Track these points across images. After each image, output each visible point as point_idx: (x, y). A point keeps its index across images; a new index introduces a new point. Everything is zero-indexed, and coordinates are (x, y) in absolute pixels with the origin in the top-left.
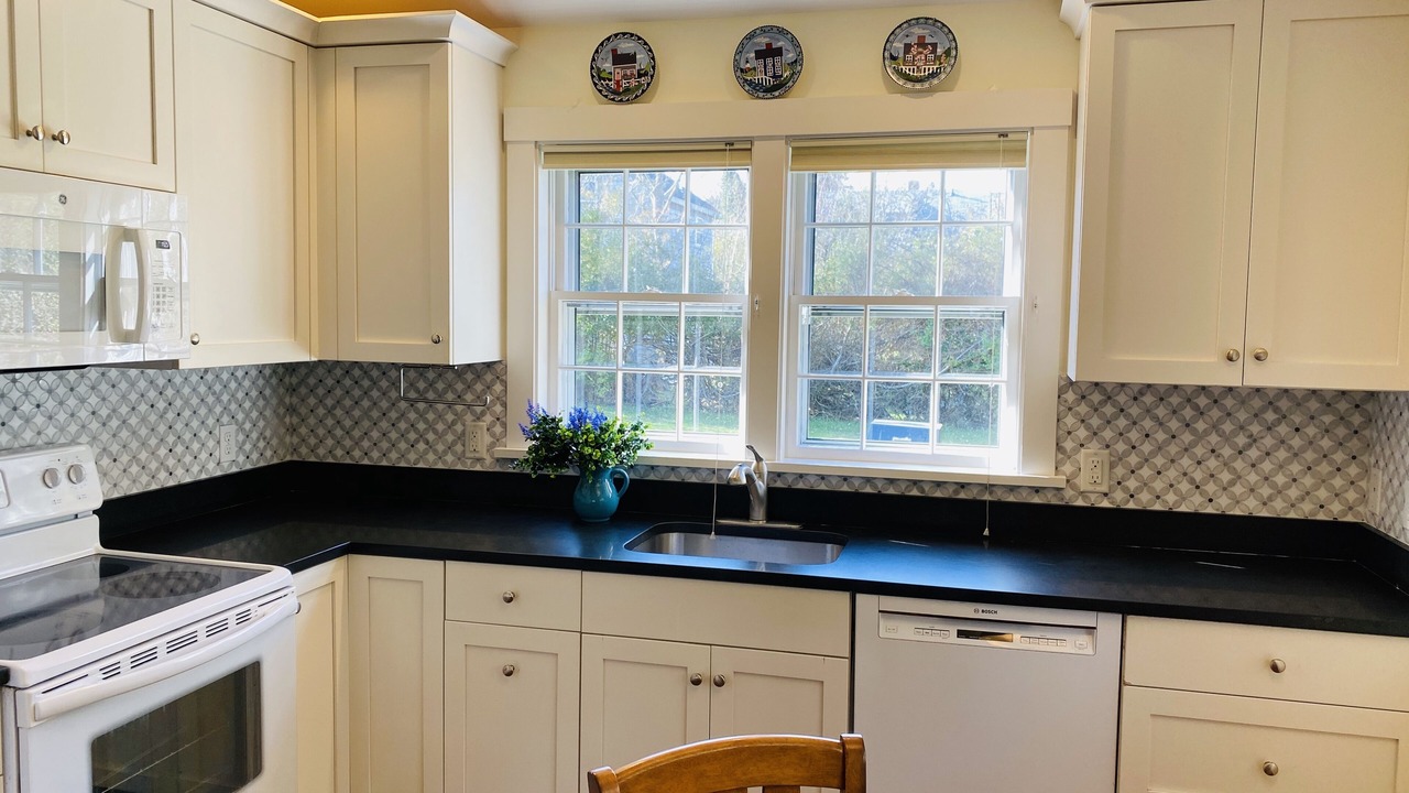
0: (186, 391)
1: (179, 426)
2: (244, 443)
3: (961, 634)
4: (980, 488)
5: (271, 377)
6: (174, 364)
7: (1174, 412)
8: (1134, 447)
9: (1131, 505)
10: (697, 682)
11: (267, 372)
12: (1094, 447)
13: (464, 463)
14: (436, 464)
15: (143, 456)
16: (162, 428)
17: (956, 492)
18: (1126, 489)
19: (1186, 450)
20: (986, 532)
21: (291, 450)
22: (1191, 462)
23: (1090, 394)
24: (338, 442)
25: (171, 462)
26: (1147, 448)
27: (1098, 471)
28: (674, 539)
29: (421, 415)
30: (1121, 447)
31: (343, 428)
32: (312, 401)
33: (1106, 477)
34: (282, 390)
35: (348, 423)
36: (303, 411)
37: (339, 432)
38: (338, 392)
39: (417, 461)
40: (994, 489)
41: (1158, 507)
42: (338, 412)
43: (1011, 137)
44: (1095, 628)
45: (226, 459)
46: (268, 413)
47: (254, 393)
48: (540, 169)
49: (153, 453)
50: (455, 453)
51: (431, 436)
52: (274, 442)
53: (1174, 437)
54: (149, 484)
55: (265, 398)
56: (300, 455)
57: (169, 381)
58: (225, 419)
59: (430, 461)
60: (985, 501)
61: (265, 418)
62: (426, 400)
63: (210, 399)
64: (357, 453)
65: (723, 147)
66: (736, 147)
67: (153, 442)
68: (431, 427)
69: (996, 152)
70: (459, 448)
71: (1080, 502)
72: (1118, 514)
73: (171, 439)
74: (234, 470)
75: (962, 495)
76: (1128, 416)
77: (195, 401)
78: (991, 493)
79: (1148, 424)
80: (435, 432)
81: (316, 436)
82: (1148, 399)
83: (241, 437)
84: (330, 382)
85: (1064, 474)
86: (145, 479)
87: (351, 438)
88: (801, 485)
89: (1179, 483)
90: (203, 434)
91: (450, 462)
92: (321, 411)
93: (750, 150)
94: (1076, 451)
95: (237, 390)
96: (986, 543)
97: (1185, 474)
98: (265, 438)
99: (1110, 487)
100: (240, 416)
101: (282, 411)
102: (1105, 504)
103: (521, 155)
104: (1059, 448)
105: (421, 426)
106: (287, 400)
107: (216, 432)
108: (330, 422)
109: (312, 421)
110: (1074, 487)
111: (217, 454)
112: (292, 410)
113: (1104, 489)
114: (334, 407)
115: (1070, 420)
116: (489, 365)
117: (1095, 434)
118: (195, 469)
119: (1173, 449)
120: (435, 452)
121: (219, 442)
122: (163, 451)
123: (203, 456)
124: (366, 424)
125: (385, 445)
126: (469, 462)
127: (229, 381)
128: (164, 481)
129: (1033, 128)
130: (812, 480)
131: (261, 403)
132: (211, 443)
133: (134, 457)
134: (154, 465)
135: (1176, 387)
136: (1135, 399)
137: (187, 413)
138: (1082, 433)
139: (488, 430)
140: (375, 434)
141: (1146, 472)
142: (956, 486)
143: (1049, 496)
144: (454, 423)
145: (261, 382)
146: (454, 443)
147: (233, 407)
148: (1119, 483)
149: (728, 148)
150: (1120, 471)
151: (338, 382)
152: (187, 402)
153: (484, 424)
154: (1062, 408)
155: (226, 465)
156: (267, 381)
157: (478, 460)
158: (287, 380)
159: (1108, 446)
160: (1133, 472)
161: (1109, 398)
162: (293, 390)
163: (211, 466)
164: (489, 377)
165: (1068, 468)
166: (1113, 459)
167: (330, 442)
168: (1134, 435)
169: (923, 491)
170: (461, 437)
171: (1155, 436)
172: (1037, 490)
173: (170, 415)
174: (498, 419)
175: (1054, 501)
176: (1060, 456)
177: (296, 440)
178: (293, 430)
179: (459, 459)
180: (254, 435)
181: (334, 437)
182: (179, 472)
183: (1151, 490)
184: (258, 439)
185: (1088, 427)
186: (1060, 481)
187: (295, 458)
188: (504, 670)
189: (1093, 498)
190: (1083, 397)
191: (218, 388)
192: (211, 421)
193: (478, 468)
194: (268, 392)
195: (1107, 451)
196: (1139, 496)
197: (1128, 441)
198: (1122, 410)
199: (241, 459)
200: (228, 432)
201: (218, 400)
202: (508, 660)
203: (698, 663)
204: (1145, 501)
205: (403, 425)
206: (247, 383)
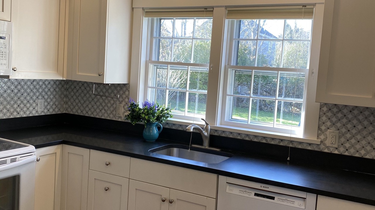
0: (25, 87)
1: (22, 98)
2: (47, 105)
3: (256, 195)
4: (288, 142)
5: (59, 85)
6: (8, 77)
7: (366, 118)
8: (349, 131)
9: (346, 154)
10: (164, 201)
11: (57, 83)
12: (333, 129)
13: (116, 118)
14: (107, 117)
15: (8, 107)
16: (16, 98)
17: (279, 142)
18: (345, 147)
19: (370, 133)
20: (288, 159)
21: (66, 109)
22: (372, 138)
23: (333, 109)
24: (79, 108)
25: (18, 110)
26: (354, 131)
27: (334, 139)
28: (175, 150)
29: (104, 101)
30: (344, 130)
31: (81, 103)
32: (72, 94)
33: (337, 141)
34: (63, 89)
35: (82, 102)
36: (70, 97)
37: (79, 105)
38: (80, 91)
39: (102, 116)
40: (293, 142)
41: (357, 155)
42: (80, 98)
43: (307, 7)
44: (305, 198)
45: (40, 110)
46: (57, 96)
47: (52, 90)
48: (144, 18)
49: (12, 106)
50: (113, 114)
51: (106, 108)
52: (59, 106)
53: (365, 128)
54: (10, 116)
55: (56, 91)
56: (68, 111)
57: (19, 83)
58: (40, 97)
59: (105, 116)
60: (289, 147)
61: (56, 98)
62: (105, 96)
63: (35, 90)
64: (84, 112)
65: (203, 10)
66: (208, 10)
67: (12, 102)
68: (106, 105)
69: (301, 12)
70: (114, 113)
71: (326, 151)
72: (341, 157)
73: (19, 102)
74: (43, 114)
75: (281, 144)
76: (347, 118)
77: (29, 91)
78: (292, 144)
79: (355, 122)
80: (108, 106)
81: (73, 105)
82: (356, 112)
83: (46, 104)
84: (78, 88)
85: (321, 139)
86: (8, 114)
87: (83, 107)
88: (223, 135)
89: (366, 146)
90: (31, 101)
91: (111, 117)
92: (75, 97)
93: (213, 11)
94: (326, 130)
95: (45, 88)
96: (288, 163)
97: (369, 143)
98: (55, 105)
99: (338, 146)
100: (46, 97)
101: (63, 96)
102: (336, 152)
103: (138, 12)
104: (319, 128)
105: (104, 104)
106: (65, 93)
107: (37, 101)
108: (77, 101)
109: (72, 100)
110: (324, 145)
111: (36, 108)
112: (66, 96)
113: (336, 146)
114: (78, 96)
115: (324, 118)
116: (124, 85)
117: (334, 124)
118: (28, 113)
119: (365, 133)
120: (107, 113)
121: (37, 105)
122: (15, 106)
123: (31, 109)
124: (87, 102)
125: (93, 110)
126: (117, 118)
127: (42, 85)
128: (15, 115)
129: (316, 3)
130: (228, 133)
131: (54, 93)
132: (34, 105)
133: (5, 107)
134: (12, 110)
135: (367, 108)
136: (351, 111)
137: (25, 94)
138: (329, 124)
139: (123, 107)
140: (90, 106)
141: (353, 141)
142: (279, 140)
143: (315, 147)
144: (113, 104)
145: (55, 86)
146: (113, 111)
147: (43, 93)
148: (342, 144)
149: (205, 10)
150: (343, 140)
151: (80, 88)
152: (25, 91)
153: (122, 105)
154: (321, 113)
155: (40, 112)
156: (57, 86)
157: (120, 117)
158: (65, 86)
159: (338, 129)
160: (348, 140)
161: (340, 110)
162: (67, 90)
163: (34, 112)
164: (124, 89)
165: (322, 137)
166: (340, 135)
167: (77, 108)
168: (349, 126)
169: (267, 141)
170: (115, 109)
171: (358, 127)
172: (310, 144)
173: (19, 95)
174: (126, 104)
175: (316, 149)
176: (320, 132)
177: (67, 106)
178: (66, 103)
179: (114, 116)
180: (51, 103)
181: (78, 106)
182: (22, 113)
183: (355, 148)
184: (53, 105)
185: (331, 121)
186: (318, 142)
187: (67, 112)
188: (105, 189)
189: (331, 149)
190: (330, 109)
191: (38, 87)
192: (34, 98)
193: (120, 120)
194: (57, 90)
195: (338, 131)
196: (350, 150)
197: (346, 128)
198: (345, 116)
199: (46, 111)
200: (40, 101)
201: (38, 91)
202: (107, 185)
203: (166, 194)
204: (352, 152)
205: (98, 104)
206: (49, 86)
